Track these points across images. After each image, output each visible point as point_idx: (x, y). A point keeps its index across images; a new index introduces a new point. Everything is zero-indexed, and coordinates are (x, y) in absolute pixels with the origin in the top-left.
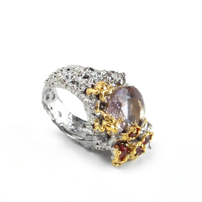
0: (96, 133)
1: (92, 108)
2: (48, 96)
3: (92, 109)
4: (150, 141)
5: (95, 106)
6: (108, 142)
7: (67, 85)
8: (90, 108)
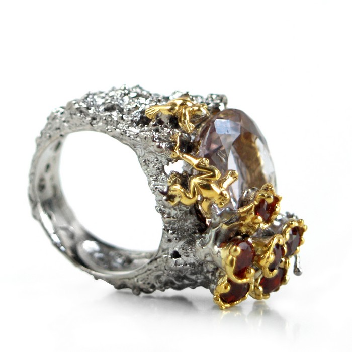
0: (173, 217)
1: (164, 146)
2: (43, 183)
3: (162, 148)
4: (298, 248)
5: (170, 142)
6: (204, 238)
7: (94, 119)
8: (159, 147)
